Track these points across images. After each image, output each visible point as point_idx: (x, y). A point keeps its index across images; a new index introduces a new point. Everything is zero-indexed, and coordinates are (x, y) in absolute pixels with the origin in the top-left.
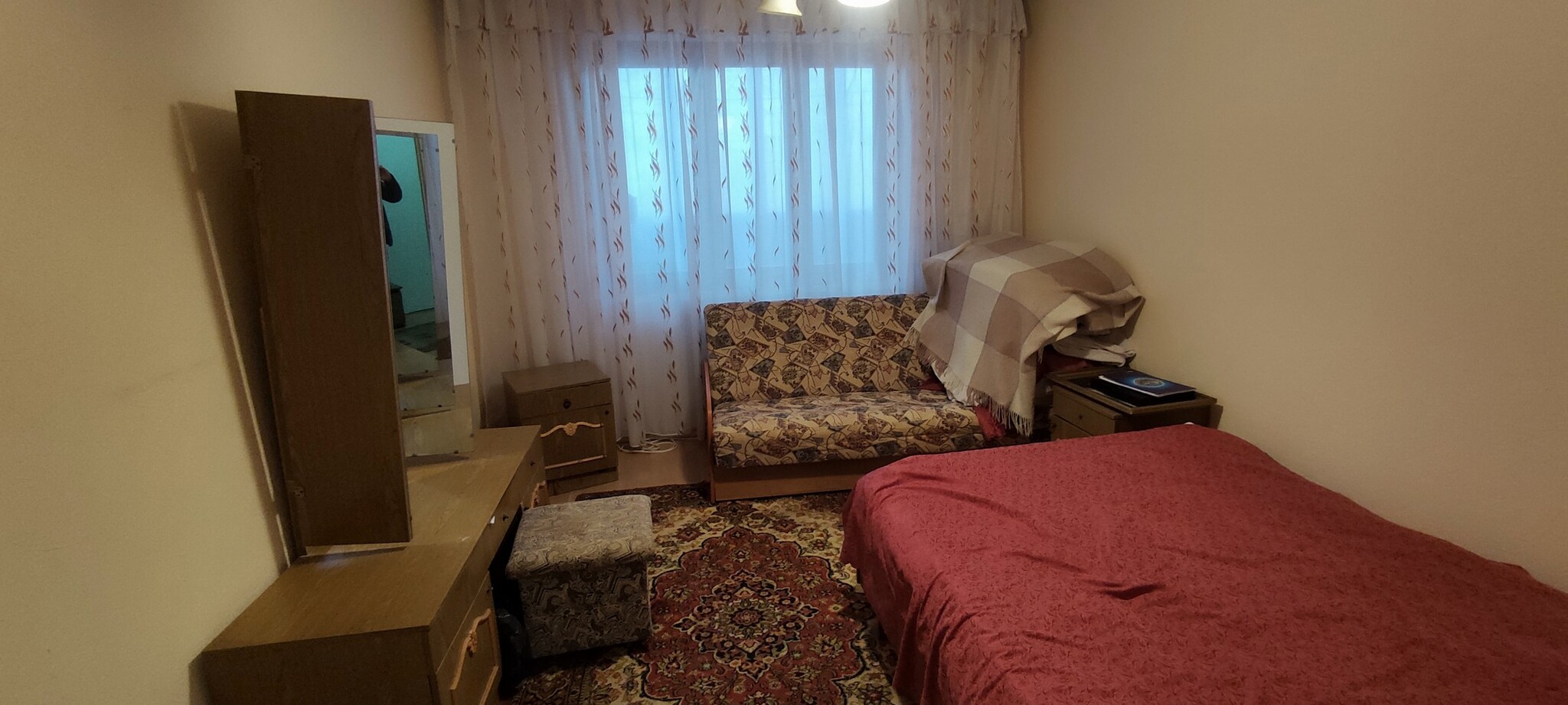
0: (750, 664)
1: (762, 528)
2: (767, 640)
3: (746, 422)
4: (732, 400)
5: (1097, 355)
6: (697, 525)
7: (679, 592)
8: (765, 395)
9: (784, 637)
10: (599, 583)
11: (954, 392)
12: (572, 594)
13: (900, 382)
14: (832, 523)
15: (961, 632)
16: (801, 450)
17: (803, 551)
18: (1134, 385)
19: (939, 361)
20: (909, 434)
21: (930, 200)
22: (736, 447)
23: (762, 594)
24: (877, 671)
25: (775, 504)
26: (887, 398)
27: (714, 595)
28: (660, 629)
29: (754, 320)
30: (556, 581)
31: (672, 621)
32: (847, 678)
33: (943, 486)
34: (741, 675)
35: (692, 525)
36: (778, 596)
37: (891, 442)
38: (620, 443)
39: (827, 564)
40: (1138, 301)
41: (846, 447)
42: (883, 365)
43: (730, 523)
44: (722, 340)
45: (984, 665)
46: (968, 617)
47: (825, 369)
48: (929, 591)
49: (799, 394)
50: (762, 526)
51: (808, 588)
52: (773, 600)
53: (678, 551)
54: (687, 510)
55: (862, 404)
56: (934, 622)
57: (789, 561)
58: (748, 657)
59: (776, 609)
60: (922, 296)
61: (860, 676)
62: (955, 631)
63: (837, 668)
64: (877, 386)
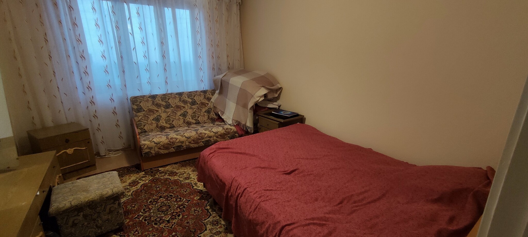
0: (168, 224)
1: (164, 176)
2: (174, 214)
3: (153, 139)
4: (146, 132)
5: (270, 106)
6: (137, 180)
7: (133, 206)
8: (159, 129)
9: (180, 212)
10: (98, 209)
11: (227, 121)
12: (85, 216)
13: (208, 120)
14: (190, 170)
15: (244, 194)
16: (176, 146)
17: (182, 182)
18: (282, 113)
19: (221, 111)
20: (214, 136)
21: (213, 57)
22: (151, 148)
23: (168, 199)
24: (215, 215)
25: (168, 167)
26: (205, 125)
27: (149, 203)
28: (127, 222)
29: (152, 101)
30: (76, 213)
31: (133, 217)
32: (205, 220)
33: (230, 150)
34: (166, 229)
35: (135, 180)
36: (174, 198)
37: (208, 140)
38: (96, 155)
39: (191, 184)
40: (281, 89)
41: (192, 143)
42: (202, 114)
43: (151, 177)
44: (139, 110)
45: (253, 202)
46: (246, 189)
47: (181, 117)
48: (231, 184)
49: (172, 127)
50: (164, 175)
51: (186, 194)
52: (173, 200)
53: (130, 191)
54: (132, 175)
55: (196, 128)
56: (235, 193)
57: (176, 185)
58: (167, 222)
59: (175, 203)
60: (213, 90)
61: (210, 218)
62: (242, 194)
63: (201, 217)
64: (200, 122)
